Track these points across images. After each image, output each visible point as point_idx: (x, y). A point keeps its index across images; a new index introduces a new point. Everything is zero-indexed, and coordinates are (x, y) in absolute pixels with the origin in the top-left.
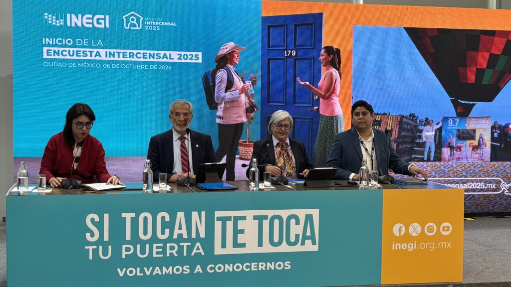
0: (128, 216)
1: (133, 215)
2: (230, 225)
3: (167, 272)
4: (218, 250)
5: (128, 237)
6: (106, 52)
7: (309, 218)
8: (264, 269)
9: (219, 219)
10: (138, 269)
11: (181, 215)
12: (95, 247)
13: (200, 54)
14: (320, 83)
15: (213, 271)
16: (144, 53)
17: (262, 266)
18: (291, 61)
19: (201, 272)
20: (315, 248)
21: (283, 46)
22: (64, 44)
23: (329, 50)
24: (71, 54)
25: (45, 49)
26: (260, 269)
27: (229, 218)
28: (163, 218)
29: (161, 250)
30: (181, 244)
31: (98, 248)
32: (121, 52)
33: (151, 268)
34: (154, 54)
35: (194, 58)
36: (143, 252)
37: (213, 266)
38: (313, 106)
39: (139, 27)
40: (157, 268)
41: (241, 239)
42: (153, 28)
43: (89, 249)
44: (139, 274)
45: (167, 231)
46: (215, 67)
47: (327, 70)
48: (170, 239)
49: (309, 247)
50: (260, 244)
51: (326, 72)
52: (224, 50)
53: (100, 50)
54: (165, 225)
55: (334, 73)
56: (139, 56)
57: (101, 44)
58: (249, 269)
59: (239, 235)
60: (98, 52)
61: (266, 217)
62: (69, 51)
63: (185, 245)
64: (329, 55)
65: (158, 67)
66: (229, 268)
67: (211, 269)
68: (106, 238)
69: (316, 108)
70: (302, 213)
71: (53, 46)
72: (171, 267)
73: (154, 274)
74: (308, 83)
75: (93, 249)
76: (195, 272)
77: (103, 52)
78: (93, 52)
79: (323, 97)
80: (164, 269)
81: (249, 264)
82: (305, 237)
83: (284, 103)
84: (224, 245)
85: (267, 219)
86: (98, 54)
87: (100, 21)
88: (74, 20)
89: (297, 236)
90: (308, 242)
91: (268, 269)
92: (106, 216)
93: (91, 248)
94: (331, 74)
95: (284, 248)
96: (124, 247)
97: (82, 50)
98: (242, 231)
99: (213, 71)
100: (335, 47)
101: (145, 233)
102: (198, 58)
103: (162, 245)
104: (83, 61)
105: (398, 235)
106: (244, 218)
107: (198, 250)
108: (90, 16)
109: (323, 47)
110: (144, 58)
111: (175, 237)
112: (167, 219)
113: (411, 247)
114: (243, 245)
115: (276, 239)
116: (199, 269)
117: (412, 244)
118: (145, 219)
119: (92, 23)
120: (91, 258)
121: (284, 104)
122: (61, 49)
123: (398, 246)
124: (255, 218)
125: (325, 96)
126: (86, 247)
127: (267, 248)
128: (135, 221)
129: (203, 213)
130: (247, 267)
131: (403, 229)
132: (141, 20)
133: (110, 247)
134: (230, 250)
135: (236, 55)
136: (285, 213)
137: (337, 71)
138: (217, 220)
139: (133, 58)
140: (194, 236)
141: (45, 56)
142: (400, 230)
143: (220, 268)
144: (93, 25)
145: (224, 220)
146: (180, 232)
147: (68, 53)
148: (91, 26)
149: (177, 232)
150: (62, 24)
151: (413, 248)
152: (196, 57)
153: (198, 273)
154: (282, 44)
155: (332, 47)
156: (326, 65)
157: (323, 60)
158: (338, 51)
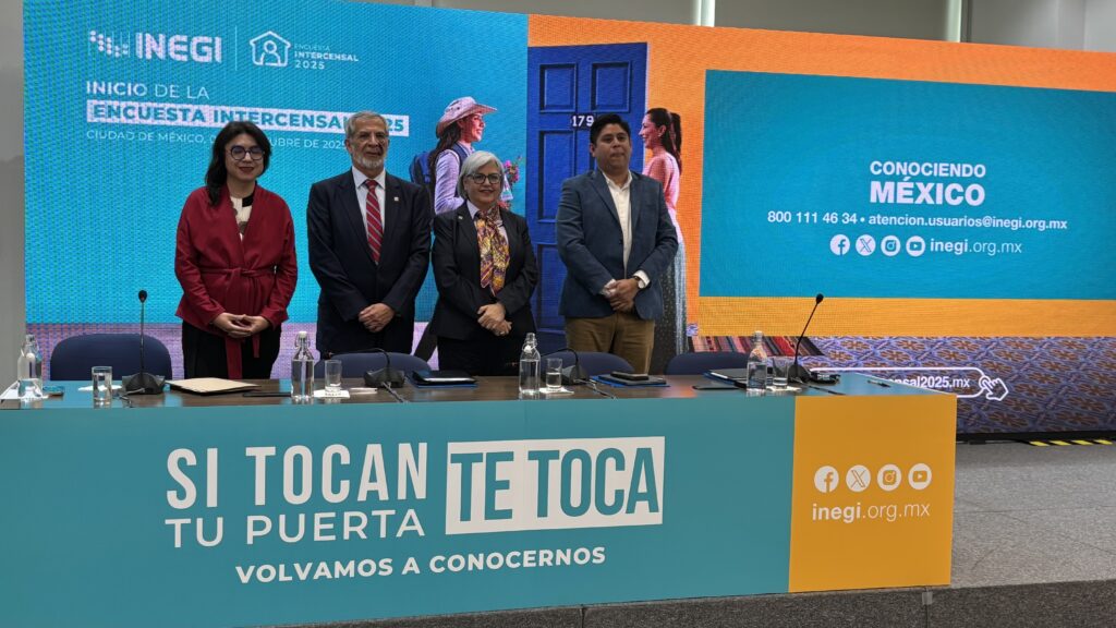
0: (260, 454)
1: (271, 451)
2: (479, 470)
3: (344, 573)
4: (454, 526)
5: (260, 500)
6: (216, 112)
7: (644, 456)
8: (550, 564)
9: (456, 458)
10: (282, 567)
11: (374, 452)
12: (188, 521)
13: (406, 119)
15: (442, 569)
16: (292, 116)
17: (546, 556)
19: (417, 571)
20: (656, 519)
21: (571, 106)
22: (130, 93)
23: (659, 116)
24: (144, 113)
25: (91, 103)
26: (541, 564)
27: (477, 457)
28: (336, 457)
29: (331, 526)
30: (374, 513)
31: (194, 523)
32: (245, 113)
33: (309, 565)
34: (312, 117)
36: (292, 531)
37: (442, 558)
39: (283, 61)
40: (323, 565)
41: (502, 500)
42: (312, 64)
43: (173, 526)
44: (282, 578)
45: (345, 485)
46: (434, 147)
47: (655, 154)
48: (351, 503)
49: (644, 516)
50: (542, 512)
51: (653, 159)
52: (451, 114)
53: (203, 108)
54: (339, 472)
55: (668, 162)
56: (281, 119)
57: (206, 94)
58: (518, 564)
59: (499, 493)
60: (199, 112)
61: (555, 455)
62: (140, 108)
63: (383, 514)
64: (658, 126)
65: (321, 144)
66: (476, 562)
67: (438, 564)
68: (212, 502)
70: (629, 446)
71: (106, 97)
72: (352, 563)
73: (316, 577)
75: (182, 525)
76: (404, 572)
77: (207, 110)
78: (189, 110)
80: (338, 565)
81: (518, 554)
82: (635, 496)
84: (465, 515)
85: (557, 458)
86: (199, 115)
87: (205, 49)
88: (150, 46)
89: (619, 494)
90: (642, 506)
91: (558, 563)
92: (212, 454)
93: (178, 523)
94: (662, 163)
95: (593, 519)
96: (251, 519)
97: (168, 106)
98: (505, 485)
99: (432, 153)
100: (670, 110)
101: (298, 490)
102: (402, 128)
103: (332, 515)
104: (168, 129)
105: (824, 490)
106: (508, 456)
107: (412, 523)
108: (184, 39)
110: (292, 124)
111: (362, 497)
112: (346, 460)
113: (851, 514)
114: (507, 514)
115: (576, 501)
116: (411, 565)
117: (852, 509)
118: (298, 459)
119: (188, 53)
120: (178, 544)
122: (123, 105)
123: (824, 513)
124: (532, 455)
126: (168, 522)
127: (557, 520)
128: (274, 466)
129: (423, 447)
130: (514, 560)
131: (835, 477)
132: (287, 48)
133: (220, 521)
134: (479, 524)
135: (477, 123)
136: (594, 446)
137: (674, 159)
138: (452, 462)
139: (270, 124)
140: (402, 495)
141: (90, 118)
142: (828, 480)
143: (457, 563)
144: (190, 59)
145: (467, 461)
146: (373, 487)
147: (135, 113)
148: (185, 58)
149: (365, 486)
150: (125, 52)
151: (855, 514)
152: (396, 124)
153: (411, 573)
154: (568, 103)
155: (665, 110)
156: (651, 147)
157: (647, 135)
158: (676, 118)
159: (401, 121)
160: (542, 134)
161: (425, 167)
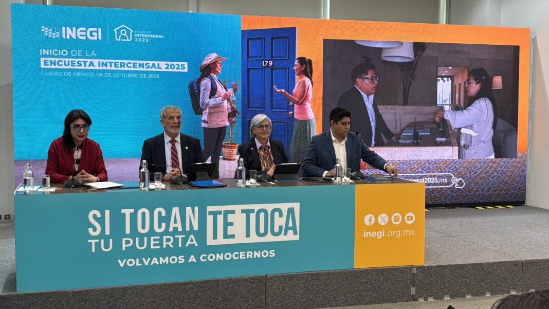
0: (128, 212)
1: (132, 211)
2: (220, 218)
3: (164, 262)
4: (210, 242)
5: (128, 231)
6: (99, 62)
7: (291, 211)
8: (251, 257)
9: (211, 213)
10: (137, 260)
11: (176, 210)
12: (98, 241)
13: (186, 64)
14: (294, 91)
15: (206, 260)
16: (134, 63)
17: (249, 255)
18: (268, 70)
19: (195, 261)
20: (297, 237)
21: (261, 57)
22: (60, 55)
23: (302, 60)
24: (67, 64)
25: (42, 60)
26: (248, 257)
27: (220, 212)
28: (160, 213)
29: (158, 242)
30: (176, 236)
31: (100, 241)
32: (112, 62)
33: (149, 259)
34: (143, 64)
35: (180, 67)
36: (141, 244)
37: (205, 255)
38: (288, 111)
39: (129, 39)
40: (155, 259)
41: (230, 230)
42: (142, 40)
43: (91, 243)
44: (138, 264)
45: (164, 225)
46: (199, 76)
47: (300, 78)
48: (167, 232)
49: (291, 237)
50: (248, 235)
51: (300, 80)
52: (207, 61)
53: (93, 60)
54: (161, 220)
55: (307, 81)
56: (129, 65)
57: (95, 54)
58: (238, 258)
59: (229, 228)
60: (91, 62)
61: (253, 211)
62: (65, 61)
63: (180, 237)
64: (302, 65)
65: (147, 76)
66: (220, 257)
67: (204, 258)
68: (108, 232)
69: (291, 113)
70: (284, 207)
71: (49, 56)
72: (167, 258)
73: (152, 264)
74: (283, 90)
75: (95, 243)
76: (189, 261)
77: (96, 62)
78: (87, 62)
79: (297, 103)
80: (161, 259)
81: (238, 253)
82: (287, 228)
83: (261, 108)
84: (215, 237)
85: (254, 212)
86: (91, 64)
87: (94, 34)
88: (69, 33)
89: (281, 227)
90: (290, 232)
91: (255, 257)
92: (107, 212)
93: (93, 242)
94: (304, 82)
95: (269, 238)
96: (124, 240)
97: (77, 60)
98: (232, 224)
99: (198, 79)
100: (307, 58)
101: (143, 227)
102: (184, 68)
103: (158, 237)
104: (78, 70)
105: (369, 225)
106: (233, 212)
107: (192, 241)
108: (84, 29)
109: (296, 58)
110: (134, 67)
111: (171, 230)
112: (164, 214)
113: (380, 235)
114: (233, 236)
115: (262, 231)
116: (192, 259)
117: (381, 233)
118: (143, 214)
119: (86, 36)
120: (93, 251)
121: (262, 110)
122: (57, 60)
123: (369, 234)
124: (243, 211)
125: (298, 102)
126: (89, 241)
127: (254, 239)
128: (134, 217)
129: (196, 208)
130: (236, 256)
131: (373, 219)
132: (131, 32)
133: (111, 240)
134: (221, 241)
135: (219, 65)
136: (269, 207)
137: (309, 80)
138: (209, 214)
139: (124, 67)
140: (188, 229)
141: (42, 66)
142: (370, 220)
143: (212, 257)
144: (87, 38)
145: (215, 214)
146: (175, 225)
147: (64, 64)
148: (84, 38)
149: (172, 225)
150: (58, 36)
151: (382, 235)
152: (182, 67)
153: (192, 262)
154: (260, 55)
155: (305, 58)
156: (299, 74)
157: (297, 69)
158: (310, 62)
159: (184, 65)
160: (249, 70)
161: (195, 85)
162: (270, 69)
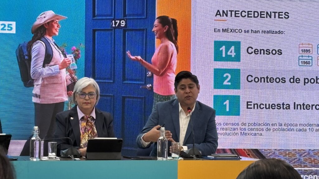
13: (14, 24)
14: (154, 58)
21: (111, 15)
23: (164, 20)
35: (6, 28)
38: (146, 84)
46: (31, 39)
47: (162, 42)
51: (161, 45)
52: (41, 20)
55: (170, 46)
64: (163, 26)
69: (149, 86)
74: (139, 57)
79: (158, 73)
83: (110, 79)
99: (29, 43)
100: (171, 17)
109: (157, 17)
125: (160, 72)
135: (56, 26)
137: (173, 44)
152: (8, 27)
154: (109, 13)
155: (168, 17)
156: (160, 37)
157: (157, 31)
158: (174, 21)
159: (11, 25)
160: (94, 31)
161: (25, 50)
162: (122, 31)
